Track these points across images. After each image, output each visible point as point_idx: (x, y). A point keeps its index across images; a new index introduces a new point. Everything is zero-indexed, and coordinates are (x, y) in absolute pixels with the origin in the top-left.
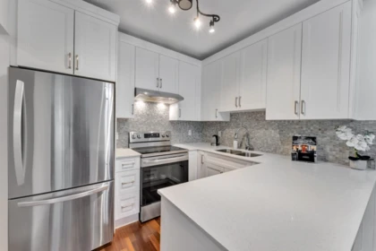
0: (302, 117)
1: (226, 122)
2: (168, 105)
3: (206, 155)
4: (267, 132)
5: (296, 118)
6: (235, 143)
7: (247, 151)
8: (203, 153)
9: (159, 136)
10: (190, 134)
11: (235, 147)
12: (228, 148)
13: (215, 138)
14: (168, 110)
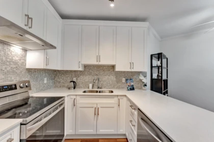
0: (133, 70)
1: (81, 71)
2: (25, 50)
3: (78, 98)
4: (109, 77)
5: (130, 70)
6: (91, 85)
7: (99, 90)
8: (75, 97)
9: (16, 88)
10: (45, 82)
11: (91, 89)
12: (86, 90)
13: (72, 83)
14: (25, 56)
